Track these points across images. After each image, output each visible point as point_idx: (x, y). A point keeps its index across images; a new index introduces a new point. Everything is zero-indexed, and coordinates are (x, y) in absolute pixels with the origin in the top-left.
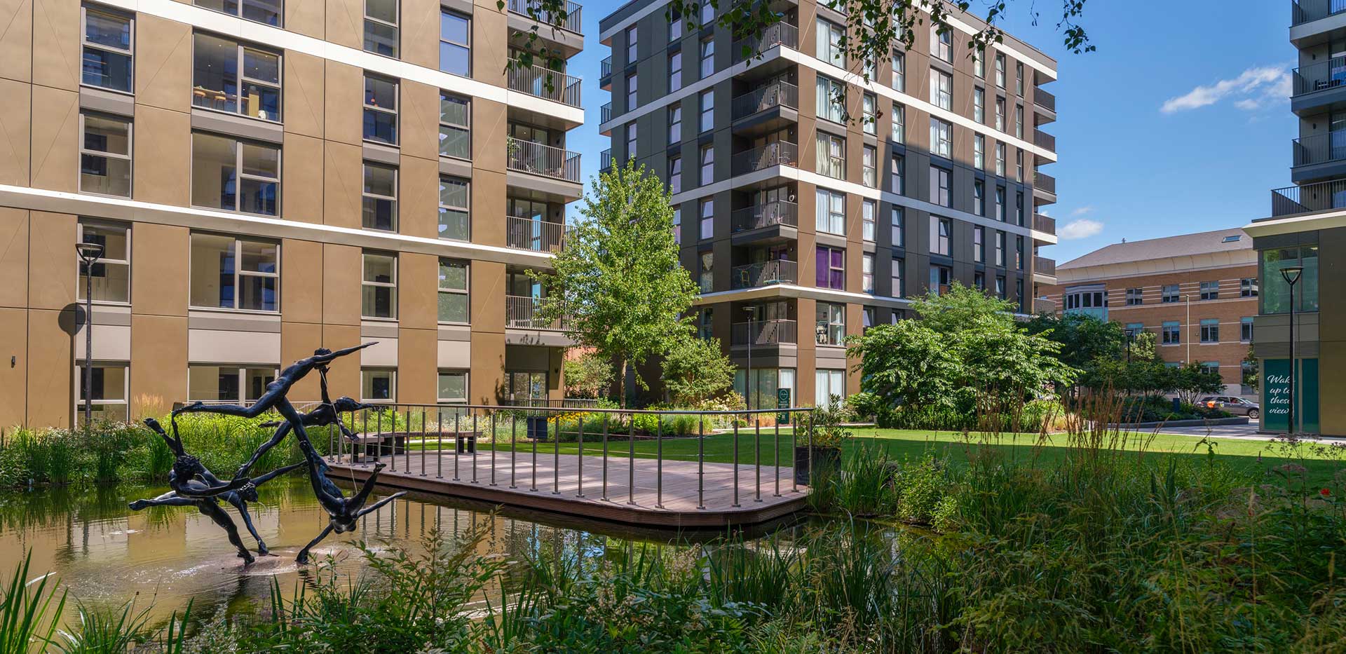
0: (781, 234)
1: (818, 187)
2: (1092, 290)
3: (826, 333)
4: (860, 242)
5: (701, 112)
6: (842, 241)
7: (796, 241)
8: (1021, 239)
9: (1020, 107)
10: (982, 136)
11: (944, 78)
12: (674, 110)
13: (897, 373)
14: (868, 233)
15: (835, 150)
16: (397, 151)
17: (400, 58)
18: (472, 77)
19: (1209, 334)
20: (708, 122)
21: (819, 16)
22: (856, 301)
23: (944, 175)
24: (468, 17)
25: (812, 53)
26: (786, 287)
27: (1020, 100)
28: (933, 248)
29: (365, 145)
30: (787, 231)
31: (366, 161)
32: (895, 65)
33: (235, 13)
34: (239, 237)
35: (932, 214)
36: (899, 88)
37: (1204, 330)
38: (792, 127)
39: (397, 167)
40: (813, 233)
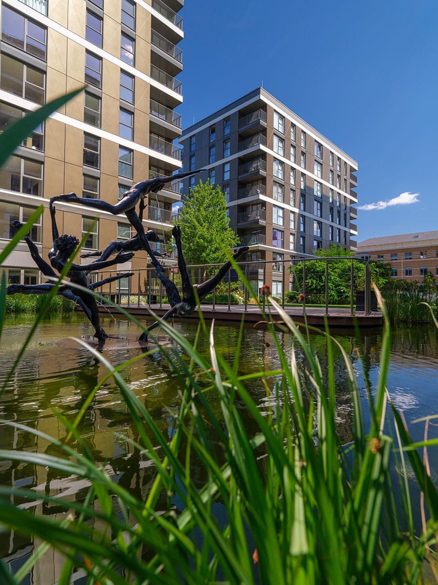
0: (260, 223)
1: (274, 205)
2: (365, 255)
3: (276, 266)
4: (289, 229)
5: (224, 172)
6: (282, 228)
7: (265, 227)
8: (345, 232)
9: (345, 180)
10: (332, 190)
11: (319, 165)
12: (211, 171)
13: (312, 281)
14: (292, 226)
15: (280, 190)
16: (99, 171)
17: (101, 128)
18: (133, 141)
19: (409, 272)
20: (227, 176)
21: (274, 134)
22: (288, 253)
23: (319, 204)
24: (132, 113)
25: (272, 149)
26: (261, 246)
27: (345, 177)
28: (315, 234)
29: (84, 166)
30: (262, 222)
31: (84, 174)
32: (302, 158)
33: (21, 96)
34: (21, 205)
35: (315, 220)
36: (303, 167)
37: (407, 271)
38: (264, 179)
39: (99, 179)
40: (272, 224)
